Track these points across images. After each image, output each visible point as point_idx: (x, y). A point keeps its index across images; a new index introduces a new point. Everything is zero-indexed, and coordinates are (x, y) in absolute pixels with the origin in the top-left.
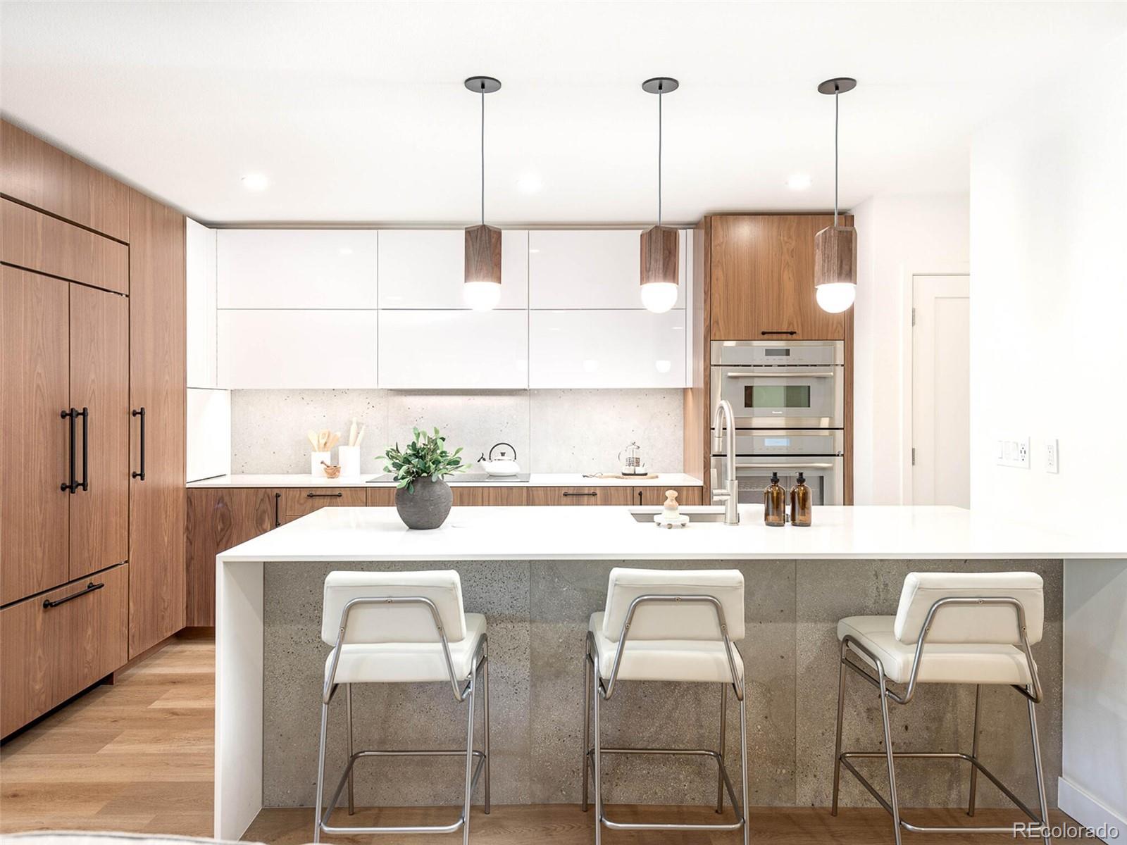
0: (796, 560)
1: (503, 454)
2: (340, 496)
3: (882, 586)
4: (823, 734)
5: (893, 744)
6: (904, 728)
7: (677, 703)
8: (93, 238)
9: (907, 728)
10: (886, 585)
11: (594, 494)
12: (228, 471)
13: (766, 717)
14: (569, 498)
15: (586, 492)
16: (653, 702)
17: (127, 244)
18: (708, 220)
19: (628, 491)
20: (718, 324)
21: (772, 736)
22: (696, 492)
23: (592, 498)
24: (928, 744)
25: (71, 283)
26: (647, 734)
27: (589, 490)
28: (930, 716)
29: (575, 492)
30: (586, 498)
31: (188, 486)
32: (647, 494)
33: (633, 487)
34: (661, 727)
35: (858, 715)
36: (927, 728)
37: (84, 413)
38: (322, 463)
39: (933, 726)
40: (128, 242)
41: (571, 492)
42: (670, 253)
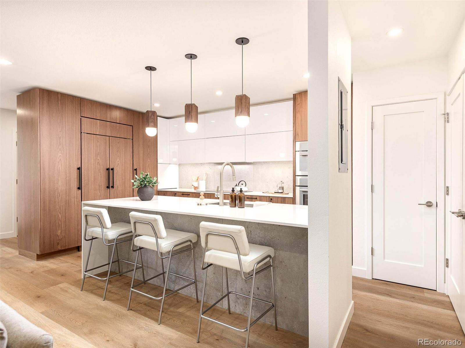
0: (222, 219)
1: (242, 184)
2: (189, 195)
3: (250, 232)
4: (231, 284)
5: (253, 294)
6: (257, 288)
7: (190, 263)
8: (118, 125)
9: (258, 289)
10: (251, 231)
11: (257, 198)
12: (178, 187)
13: (214, 273)
14: (249, 199)
15: (254, 198)
16: (184, 261)
17: (132, 126)
18: (294, 95)
19: (268, 198)
20: (298, 135)
21: (216, 280)
22: (291, 200)
23: (256, 200)
24: (266, 297)
25: (110, 137)
26: (183, 271)
27: (255, 197)
28: (266, 286)
29: (251, 197)
30: (254, 200)
31: (158, 190)
32: (274, 199)
33: (269, 196)
34: (186, 269)
35: (242, 279)
36: (266, 291)
37: (112, 169)
38: (192, 185)
39: (268, 290)
40: (132, 125)
41: (249, 197)
42: (190, 112)
